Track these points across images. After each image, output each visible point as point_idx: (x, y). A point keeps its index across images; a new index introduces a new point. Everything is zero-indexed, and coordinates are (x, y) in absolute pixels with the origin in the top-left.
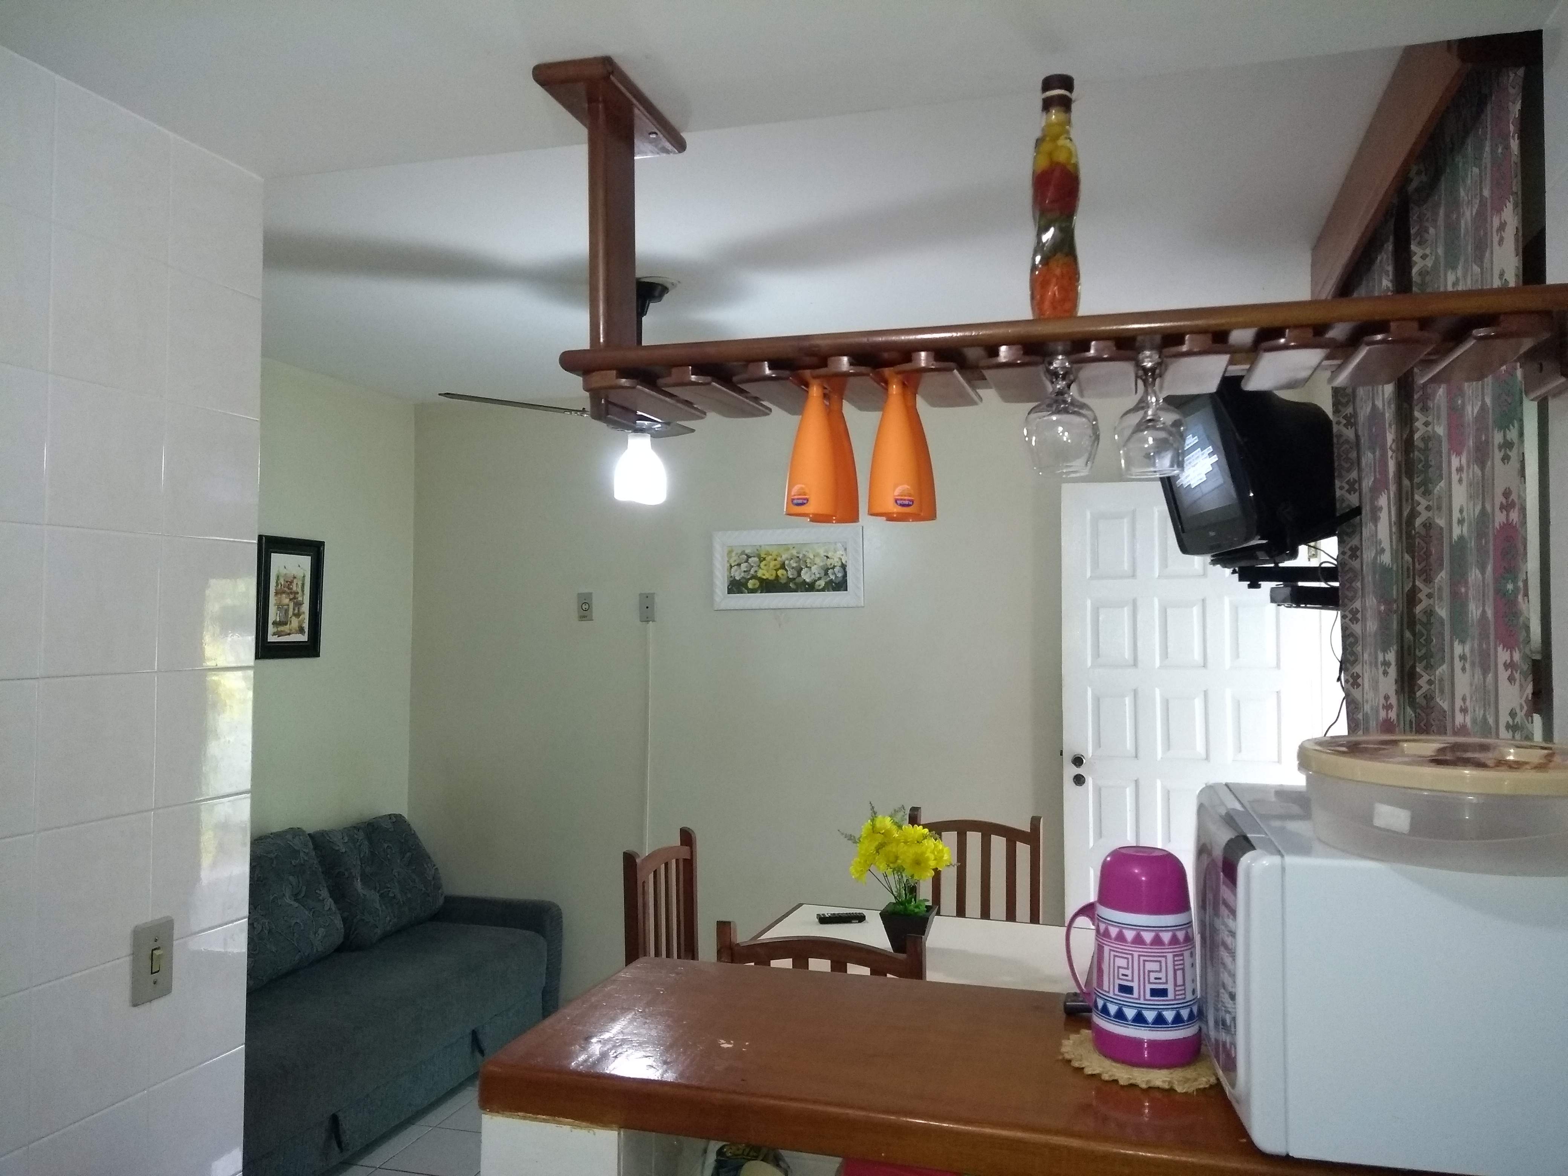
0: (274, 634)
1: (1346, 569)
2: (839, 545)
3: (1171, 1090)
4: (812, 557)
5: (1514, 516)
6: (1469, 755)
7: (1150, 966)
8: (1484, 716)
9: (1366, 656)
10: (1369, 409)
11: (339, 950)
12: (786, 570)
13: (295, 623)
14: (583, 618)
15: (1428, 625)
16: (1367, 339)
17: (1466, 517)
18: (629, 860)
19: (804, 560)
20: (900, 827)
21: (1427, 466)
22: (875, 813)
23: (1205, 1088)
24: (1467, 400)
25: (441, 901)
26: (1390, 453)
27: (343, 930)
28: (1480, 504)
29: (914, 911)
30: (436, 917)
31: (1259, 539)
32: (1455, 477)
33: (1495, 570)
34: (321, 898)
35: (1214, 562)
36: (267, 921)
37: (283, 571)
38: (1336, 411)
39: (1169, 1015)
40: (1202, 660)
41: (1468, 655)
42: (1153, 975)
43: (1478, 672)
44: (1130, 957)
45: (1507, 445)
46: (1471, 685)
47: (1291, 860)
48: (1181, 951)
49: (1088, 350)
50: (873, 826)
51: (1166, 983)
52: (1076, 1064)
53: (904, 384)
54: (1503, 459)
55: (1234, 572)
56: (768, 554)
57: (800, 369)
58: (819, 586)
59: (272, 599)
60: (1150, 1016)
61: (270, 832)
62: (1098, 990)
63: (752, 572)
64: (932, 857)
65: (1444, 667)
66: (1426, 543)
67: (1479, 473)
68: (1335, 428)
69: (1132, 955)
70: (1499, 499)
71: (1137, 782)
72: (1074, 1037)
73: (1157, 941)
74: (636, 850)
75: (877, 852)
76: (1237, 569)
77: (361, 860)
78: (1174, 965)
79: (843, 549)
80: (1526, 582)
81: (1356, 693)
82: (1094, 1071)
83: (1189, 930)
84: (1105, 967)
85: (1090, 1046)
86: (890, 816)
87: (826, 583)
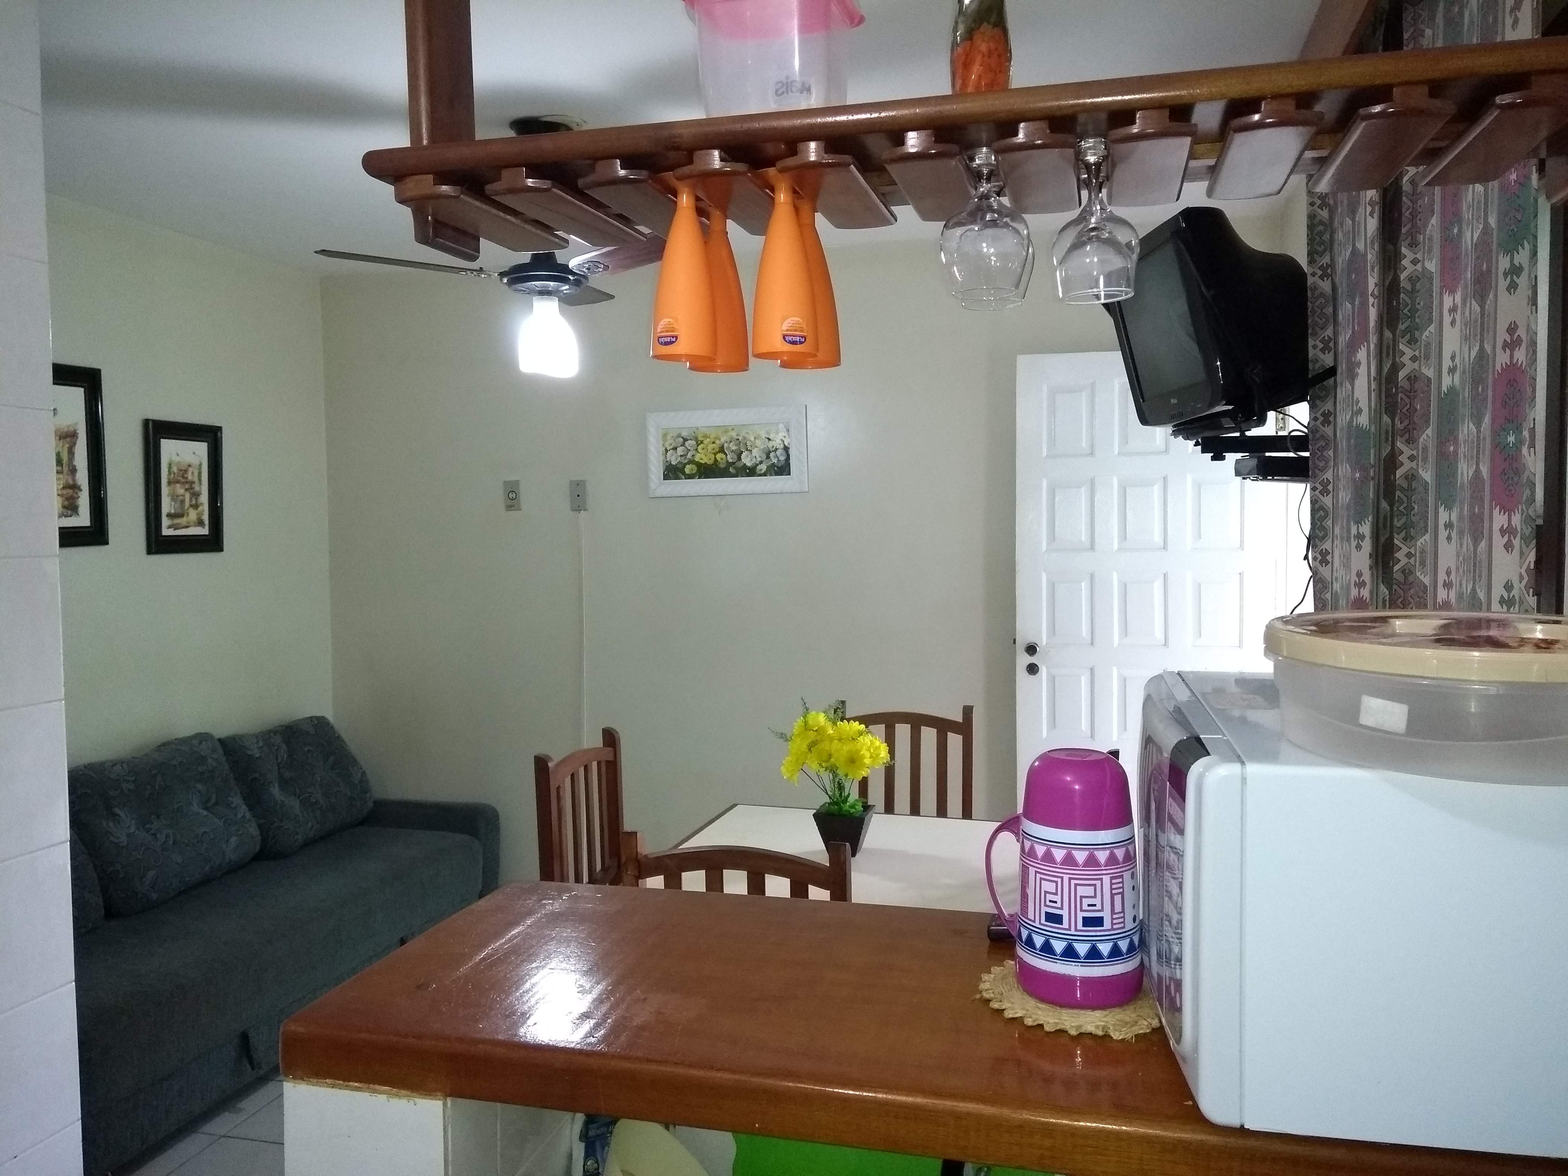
0: (169, 527)
1: (1318, 436)
2: (781, 426)
3: (1107, 1036)
4: (753, 439)
5: (1520, 355)
6: (1484, 633)
7: (1081, 891)
8: (1474, 590)
9: (1337, 531)
10: (1348, 254)
11: (257, 858)
12: (726, 455)
13: (193, 515)
14: (509, 507)
15: (1409, 491)
16: (1362, 111)
17: (1458, 366)
18: (541, 765)
19: (745, 442)
20: (835, 724)
21: (1413, 311)
22: (807, 709)
23: (1145, 1034)
24: (1464, 227)
25: (370, 804)
26: (1371, 300)
27: (259, 837)
28: (1478, 345)
29: (849, 811)
30: (364, 822)
31: (1224, 405)
32: (1447, 319)
33: (1493, 420)
34: (233, 805)
35: (1175, 433)
36: (171, 832)
37: (176, 459)
38: (1311, 261)
39: (1105, 948)
40: (1163, 544)
41: (1455, 524)
42: (1086, 902)
43: (1467, 540)
44: (1059, 880)
45: (1515, 271)
46: (1458, 556)
47: (1253, 769)
48: (1120, 872)
49: (1016, 134)
50: (806, 723)
51: (1102, 910)
52: (995, 1005)
53: (795, 192)
54: (1508, 289)
55: (1196, 444)
56: (706, 436)
57: (661, 172)
58: (761, 470)
59: (165, 490)
60: (1082, 949)
61: (174, 738)
62: (1021, 916)
63: (689, 456)
64: (867, 754)
65: (1427, 537)
66: (1408, 397)
67: (1478, 308)
68: (1310, 280)
69: (1062, 878)
70: (1502, 336)
71: (1092, 670)
72: (996, 970)
73: (1092, 861)
74: (548, 753)
75: (810, 750)
76: (1200, 440)
77: (278, 765)
78: (1112, 889)
79: (785, 430)
80: (1532, 431)
81: (1325, 571)
82: (1016, 1013)
83: (1130, 848)
84: (1030, 892)
85: (1012, 980)
86: (824, 712)
87: (768, 467)
